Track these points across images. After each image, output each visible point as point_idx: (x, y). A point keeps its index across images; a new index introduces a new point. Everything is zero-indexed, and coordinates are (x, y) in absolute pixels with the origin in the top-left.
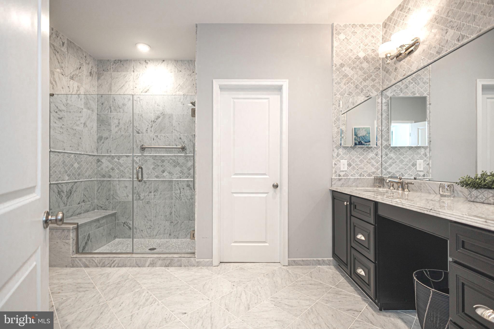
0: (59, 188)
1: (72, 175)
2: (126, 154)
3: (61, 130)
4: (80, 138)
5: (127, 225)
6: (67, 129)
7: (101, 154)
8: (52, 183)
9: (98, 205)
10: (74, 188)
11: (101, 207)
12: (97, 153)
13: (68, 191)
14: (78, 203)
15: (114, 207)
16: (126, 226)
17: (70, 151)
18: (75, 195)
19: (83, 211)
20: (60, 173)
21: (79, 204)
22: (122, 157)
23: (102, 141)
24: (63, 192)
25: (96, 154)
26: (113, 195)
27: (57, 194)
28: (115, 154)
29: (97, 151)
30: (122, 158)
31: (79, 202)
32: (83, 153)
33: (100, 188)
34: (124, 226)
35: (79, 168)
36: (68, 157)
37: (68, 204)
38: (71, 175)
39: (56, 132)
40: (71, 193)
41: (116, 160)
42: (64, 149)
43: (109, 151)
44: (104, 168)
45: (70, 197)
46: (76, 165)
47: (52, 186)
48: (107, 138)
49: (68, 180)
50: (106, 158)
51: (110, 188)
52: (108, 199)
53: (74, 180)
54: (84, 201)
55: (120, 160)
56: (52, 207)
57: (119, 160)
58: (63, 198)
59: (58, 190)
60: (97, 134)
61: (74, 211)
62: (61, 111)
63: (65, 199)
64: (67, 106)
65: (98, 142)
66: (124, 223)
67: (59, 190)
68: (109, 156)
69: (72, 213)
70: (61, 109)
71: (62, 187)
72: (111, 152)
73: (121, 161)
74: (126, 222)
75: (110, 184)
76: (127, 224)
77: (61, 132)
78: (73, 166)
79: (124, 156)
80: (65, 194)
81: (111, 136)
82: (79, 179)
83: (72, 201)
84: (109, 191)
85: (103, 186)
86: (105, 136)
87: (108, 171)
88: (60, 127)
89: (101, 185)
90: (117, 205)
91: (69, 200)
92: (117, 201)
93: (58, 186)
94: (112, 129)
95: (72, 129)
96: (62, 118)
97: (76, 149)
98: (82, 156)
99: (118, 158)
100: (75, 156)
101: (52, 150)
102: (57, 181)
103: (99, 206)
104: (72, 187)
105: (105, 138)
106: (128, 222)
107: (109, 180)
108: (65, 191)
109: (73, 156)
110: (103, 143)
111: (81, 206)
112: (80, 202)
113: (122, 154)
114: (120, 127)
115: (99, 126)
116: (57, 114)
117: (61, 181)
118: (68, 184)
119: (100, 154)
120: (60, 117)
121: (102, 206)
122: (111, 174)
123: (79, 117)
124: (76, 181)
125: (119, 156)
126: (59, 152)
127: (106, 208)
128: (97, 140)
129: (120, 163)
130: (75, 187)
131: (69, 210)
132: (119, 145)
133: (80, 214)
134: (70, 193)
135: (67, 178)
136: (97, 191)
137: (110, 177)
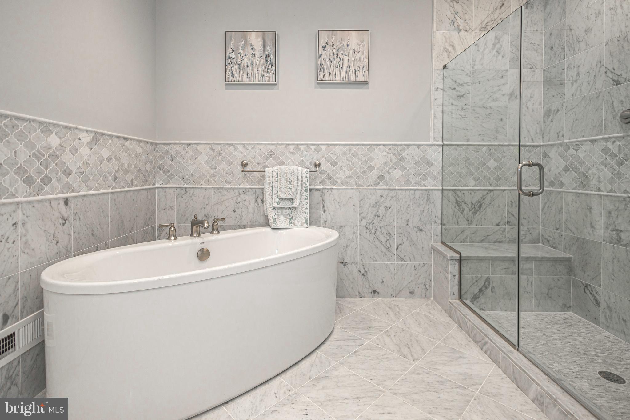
0: (459, 197)
1: (484, 179)
2: (591, 136)
3: (463, 113)
4: (502, 120)
5: (591, 293)
6: (474, 110)
7: (549, 141)
8: (444, 188)
9: (543, 236)
10: (486, 200)
11: (548, 241)
12: (543, 141)
13: (474, 202)
14: (494, 224)
15: (567, 246)
16: (590, 295)
17: (479, 142)
18: (489, 210)
19: (507, 240)
20: (460, 176)
21: (498, 225)
22: (582, 145)
23: (550, 119)
24: (465, 203)
25: (542, 144)
26: (567, 223)
27: (455, 204)
28: (569, 139)
29: (543, 138)
30: (583, 148)
31: (497, 223)
32: (506, 144)
33: (547, 205)
34: (585, 292)
35: (497, 168)
36: (474, 151)
37: (475, 223)
38: (481, 178)
39: (452, 118)
40: (480, 207)
41: (572, 151)
42: (468, 140)
43: (561, 134)
44: (552, 169)
45: (478, 213)
46: (492, 164)
47: (445, 192)
48: (558, 110)
49: (475, 186)
50: (555, 148)
51: (562, 208)
52: (558, 227)
53: (488, 186)
54: (508, 222)
55: (579, 151)
56: (445, 222)
57: (576, 150)
58: (465, 212)
59: (456, 200)
60: (544, 107)
61: (488, 236)
62: (462, 85)
63: (470, 214)
64: (473, 74)
65: (544, 122)
66: (585, 285)
67: (458, 199)
68: (561, 145)
69: (483, 238)
70: (461, 82)
71: (463, 195)
72: (563, 136)
73: (581, 154)
74: (589, 285)
75: (561, 198)
76: (592, 290)
77: (461, 115)
78: (484, 164)
79: (586, 141)
80: (469, 207)
81: (565, 105)
82: (497, 186)
83: (483, 219)
84: (560, 213)
85: (551, 202)
86: (554, 108)
87: (559, 173)
88: (460, 108)
89: (548, 200)
90: (573, 244)
91: (478, 217)
92: (573, 235)
93: (457, 194)
94: (566, 91)
95: (484, 107)
96: (464, 94)
97: (491, 138)
98: (505, 149)
99: (575, 148)
100: (491, 149)
101: (445, 143)
102: (454, 186)
103: (545, 239)
104: (483, 198)
105: (555, 110)
106: (592, 287)
107: (560, 192)
108: (469, 203)
109: (485, 149)
110: (552, 121)
111: (502, 229)
112: (499, 223)
113: (583, 137)
114: (579, 82)
115: (547, 92)
116: (454, 92)
117: (462, 187)
118: (475, 193)
119: (547, 143)
120: (461, 94)
121: (549, 238)
122: (563, 179)
123: (498, 86)
124: (491, 188)
125: (577, 143)
126: (458, 145)
127: (554, 243)
128: (544, 117)
129: (579, 157)
130: (488, 199)
131: (476, 232)
132: (577, 120)
133: (500, 242)
134: (478, 207)
135: (473, 182)
136: (542, 211)
137: (562, 184)
